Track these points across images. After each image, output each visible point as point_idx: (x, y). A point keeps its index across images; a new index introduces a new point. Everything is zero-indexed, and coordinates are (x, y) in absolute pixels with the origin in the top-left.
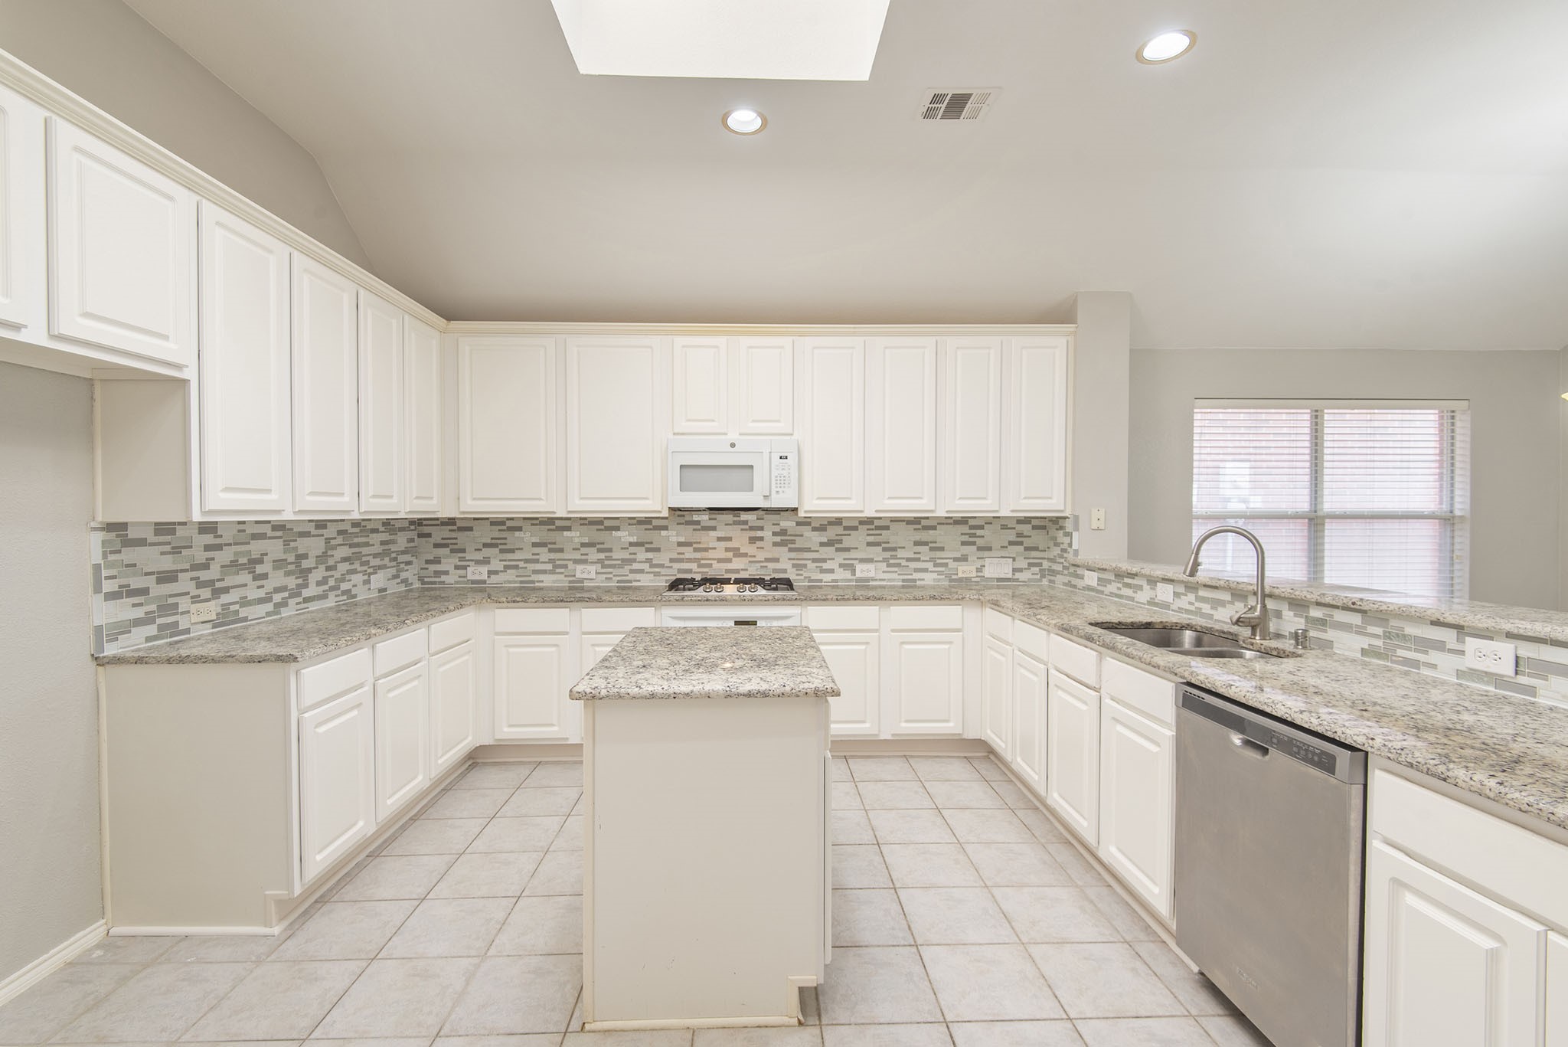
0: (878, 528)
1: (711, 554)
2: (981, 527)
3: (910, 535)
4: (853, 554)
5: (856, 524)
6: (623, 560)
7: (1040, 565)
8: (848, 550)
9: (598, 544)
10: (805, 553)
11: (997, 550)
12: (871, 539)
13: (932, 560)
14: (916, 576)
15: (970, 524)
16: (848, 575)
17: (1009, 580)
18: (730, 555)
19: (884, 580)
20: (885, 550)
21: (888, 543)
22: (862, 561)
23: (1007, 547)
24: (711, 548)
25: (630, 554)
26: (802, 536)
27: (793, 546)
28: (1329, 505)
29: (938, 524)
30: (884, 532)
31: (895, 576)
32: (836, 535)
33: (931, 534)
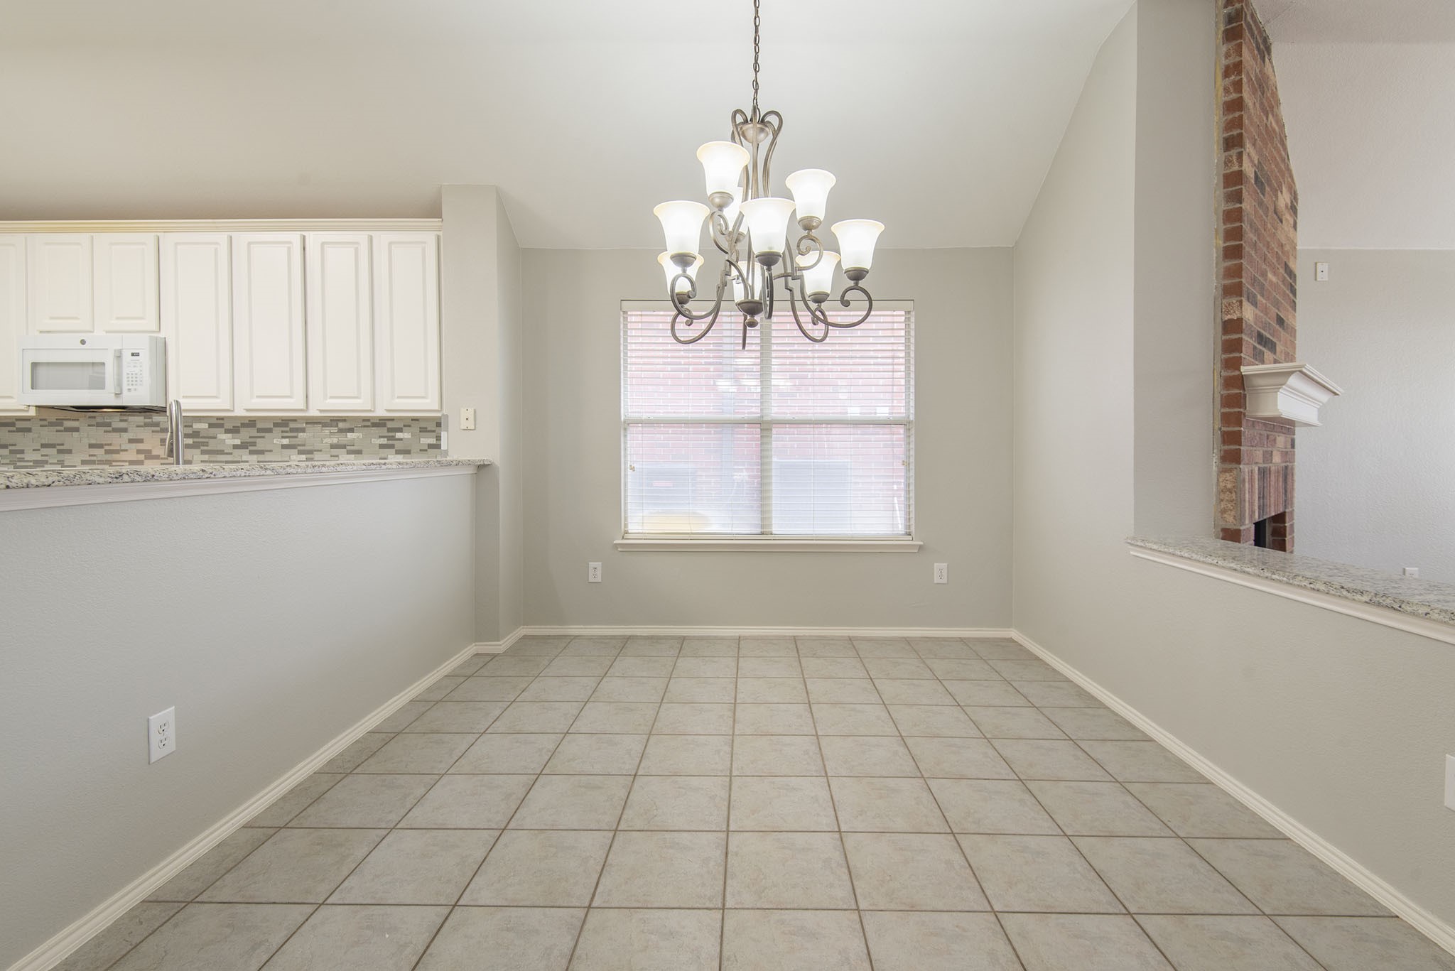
1: (123, 456)
3: (329, 437)
6: (35, 462)
8: (262, 452)
9: (11, 445)
10: (218, 456)
12: (286, 441)
18: (142, 457)
23: (426, 450)
24: (122, 450)
25: (42, 456)
26: (215, 438)
27: (206, 448)
32: (250, 437)
33: (349, 436)
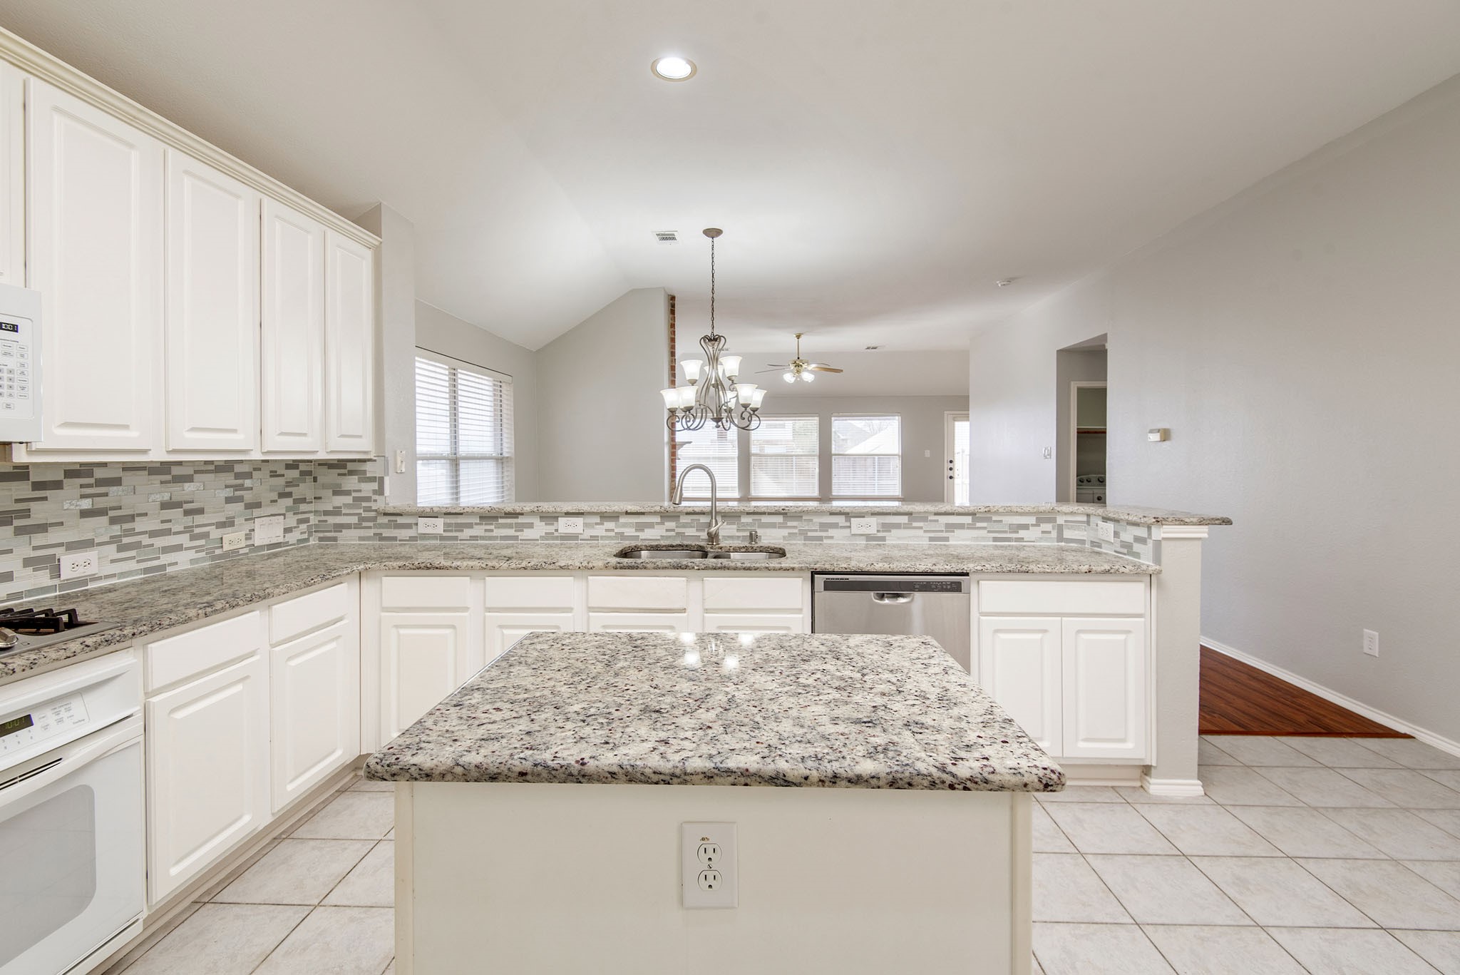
0: (101, 482)
2: (249, 475)
3: (154, 492)
4: (54, 536)
5: (60, 476)
7: (307, 520)
8: (43, 528)
11: (268, 506)
12: (86, 504)
13: (188, 529)
14: (165, 559)
15: (236, 470)
16: (43, 578)
17: (278, 545)
19: (113, 576)
20: (113, 521)
21: (120, 508)
22: (72, 547)
23: (276, 501)
28: (463, 450)
29: (196, 472)
30: (113, 490)
31: (133, 565)
32: (17, 501)
33: (185, 488)
